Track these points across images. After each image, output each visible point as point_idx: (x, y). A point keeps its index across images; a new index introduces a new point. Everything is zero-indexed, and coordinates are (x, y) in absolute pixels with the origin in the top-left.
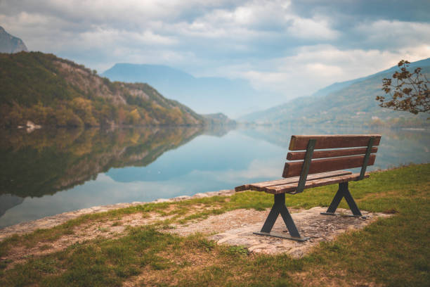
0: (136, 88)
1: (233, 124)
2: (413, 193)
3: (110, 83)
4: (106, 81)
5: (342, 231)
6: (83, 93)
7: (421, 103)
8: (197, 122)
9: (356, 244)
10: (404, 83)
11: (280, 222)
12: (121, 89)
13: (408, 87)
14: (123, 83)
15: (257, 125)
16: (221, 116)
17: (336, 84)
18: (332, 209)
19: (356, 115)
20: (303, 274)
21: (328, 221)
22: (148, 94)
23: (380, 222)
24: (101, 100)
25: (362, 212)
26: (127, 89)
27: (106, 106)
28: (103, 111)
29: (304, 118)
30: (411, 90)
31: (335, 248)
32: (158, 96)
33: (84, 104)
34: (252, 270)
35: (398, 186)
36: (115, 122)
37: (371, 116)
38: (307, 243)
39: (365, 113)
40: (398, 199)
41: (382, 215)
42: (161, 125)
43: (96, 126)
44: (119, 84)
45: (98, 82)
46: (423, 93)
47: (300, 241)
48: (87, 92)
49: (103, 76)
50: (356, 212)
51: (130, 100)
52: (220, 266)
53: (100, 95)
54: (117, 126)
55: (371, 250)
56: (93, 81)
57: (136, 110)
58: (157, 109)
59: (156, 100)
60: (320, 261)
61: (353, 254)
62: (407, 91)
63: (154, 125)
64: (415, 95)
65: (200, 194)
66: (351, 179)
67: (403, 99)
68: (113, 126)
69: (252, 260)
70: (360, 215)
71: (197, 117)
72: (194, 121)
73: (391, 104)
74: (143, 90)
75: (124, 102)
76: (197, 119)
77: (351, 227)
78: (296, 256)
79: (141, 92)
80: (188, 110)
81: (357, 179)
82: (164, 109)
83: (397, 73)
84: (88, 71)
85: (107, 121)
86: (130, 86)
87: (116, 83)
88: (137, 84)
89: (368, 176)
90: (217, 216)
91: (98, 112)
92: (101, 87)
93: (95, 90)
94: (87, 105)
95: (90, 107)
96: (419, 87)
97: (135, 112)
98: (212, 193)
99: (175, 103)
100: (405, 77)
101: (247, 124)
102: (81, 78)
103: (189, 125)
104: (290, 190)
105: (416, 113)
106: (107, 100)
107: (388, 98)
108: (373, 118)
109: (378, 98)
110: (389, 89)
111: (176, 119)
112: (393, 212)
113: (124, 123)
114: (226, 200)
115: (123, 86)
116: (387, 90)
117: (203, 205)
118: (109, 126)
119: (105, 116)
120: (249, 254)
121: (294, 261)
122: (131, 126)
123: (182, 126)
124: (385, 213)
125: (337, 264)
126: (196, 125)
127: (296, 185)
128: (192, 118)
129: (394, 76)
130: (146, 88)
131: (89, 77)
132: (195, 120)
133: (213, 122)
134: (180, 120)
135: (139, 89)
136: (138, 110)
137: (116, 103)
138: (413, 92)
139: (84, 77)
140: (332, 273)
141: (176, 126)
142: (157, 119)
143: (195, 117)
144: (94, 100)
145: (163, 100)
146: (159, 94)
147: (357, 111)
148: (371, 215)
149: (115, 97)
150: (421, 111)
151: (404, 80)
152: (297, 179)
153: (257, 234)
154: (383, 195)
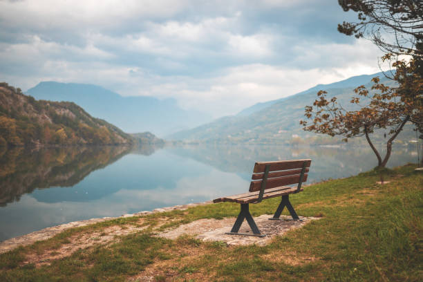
0: (62, 107)
1: (161, 143)
2: (334, 202)
3: (36, 101)
4: (31, 100)
5: (287, 230)
6: (6, 112)
7: (337, 127)
8: (125, 141)
9: (299, 237)
10: (322, 110)
11: (245, 224)
12: (47, 108)
13: (326, 113)
14: (49, 102)
15: (184, 144)
16: (149, 135)
17: (259, 104)
18: (277, 215)
19: (277, 133)
20: (268, 256)
21: (276, 224)
22: (74, 113)
23: (313, 223)
24: (25, 119)
25: (299, 217)
26: (53, 108)
27: (32, 126)
28: (27, 130)
29: (229, 136)
30: (328, 116)
31: (286, 239)
32: (85, 115)
33: (8, 124)
34: (233, 256)
35: (322, 198)
36: (40, 142)
37: (291, 135)
38: (267, 238)
39: (286, 131)
40: (323, 207)
41: (313, 218)
42: (88, 144)
43: (19, 146)
44: (45, 102)
45: (22, 100)
46: (338, 118)
47: (261, 237)
48: (10, 111)
49: (28, 95)
50: (295, 217)
51: (56, 119)
52: (210, 254)
53: (24, 114)
54: (43, 146)
55: (310, 240)
56: (16, 100)
57: (63, 129)
58: (85, 128)
59: (83, 119)
60: (278, 247)
61: (298, 243)
62: (326, 117)
63: (81, 145)
64: (332, 121)
65: (158, 210)
66: (291, 192)
67: (322, 123)
68: (38, 145)
69: (231, 249)
70: (298, 218)
71: (125, 136)
72: (122, 141)
73: (313, 128)
74: (69, 109)
75: (50, 121)
76: (125, 138)
77: (293, 227)
78: (261, 245)
79: (67, 111)
80: (116, 129)
81: (295, 192)
82: (91, 128)
83: (317, 101)
84: (11, 89)
85: (32, 141)
86: (56, 105)
87: (41, 101)
88: (63, 102)
89: (302, 190)
90: (186, 225)
91: (22, 131)
92: (25, 105)
93: (19, 109)
94: (11, 125)
95: (14, 127)
96: (335, 113)
97: (61, 132)
98: (169, 208)
99: (102, 123)
100: (324, 105)
101: (174, 143)
102: (4, 96)
103: (117, 145)
104: (252, 201)
105: (333, 135)
106: (32, 119)
107: (310, 122)
108: (293, 136)
109: (301, 123)
110: (311, 115)
111: (104, 139)
112: (321, 216)
113: (50, 143)
114: (185, 213)
115: (48, 104)
116: (309, 116)
117: (167, 218)
118: (34, 145)
119: (31, 136)
120: (228, 246)
121: (261, 248)
122: (57, 146)
123: (109, 145)
124: (315, 217)
125: (289, 249)
126: (123, 144)
127: (257, 197)
128: (119, 137)
129: (315, 104)
130: (73, 107)
131: (12, 96)
132: (123, 139)
133: (140, 141)
134: (108, 139)
135: (65, 108)
136: (65, 130)
137: (41, 122)
138: (331, 118)
139: (7, 95)
140: (287, 254)
141: (104, 145)
142: (84, 138)
143: (122, 136)
144: (17, 119)
145: (90, 120)
146: (85, 113)
147: (279, 130)
148: (305, 218)
149: (40, 116)
150: (337, 134)
151: (322, 107)
152: (258, 192)
153: (228, 234)
154: (312, 204)
